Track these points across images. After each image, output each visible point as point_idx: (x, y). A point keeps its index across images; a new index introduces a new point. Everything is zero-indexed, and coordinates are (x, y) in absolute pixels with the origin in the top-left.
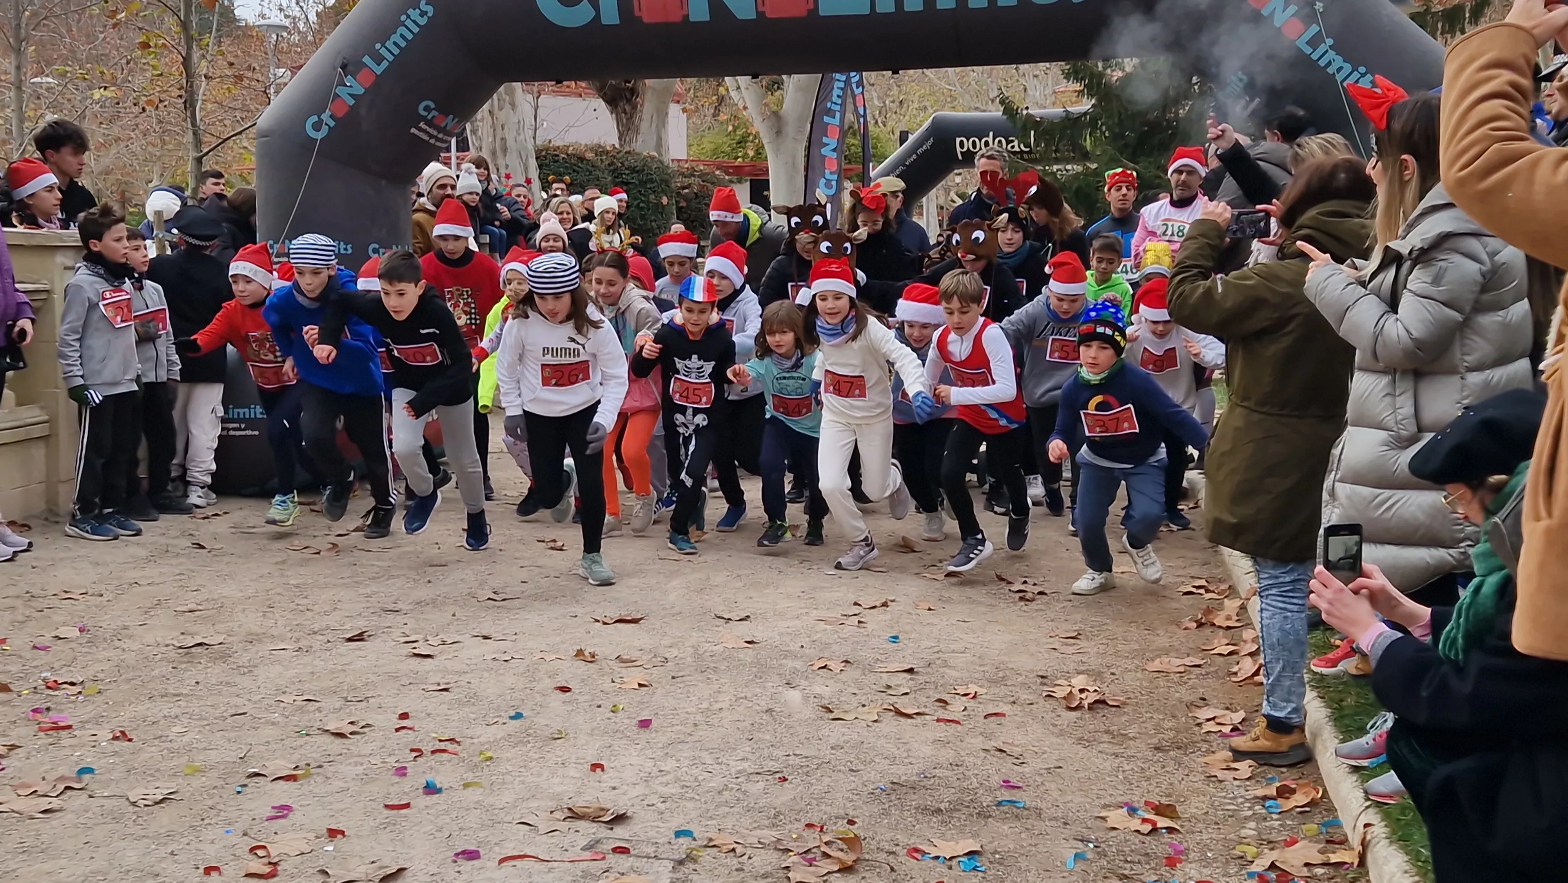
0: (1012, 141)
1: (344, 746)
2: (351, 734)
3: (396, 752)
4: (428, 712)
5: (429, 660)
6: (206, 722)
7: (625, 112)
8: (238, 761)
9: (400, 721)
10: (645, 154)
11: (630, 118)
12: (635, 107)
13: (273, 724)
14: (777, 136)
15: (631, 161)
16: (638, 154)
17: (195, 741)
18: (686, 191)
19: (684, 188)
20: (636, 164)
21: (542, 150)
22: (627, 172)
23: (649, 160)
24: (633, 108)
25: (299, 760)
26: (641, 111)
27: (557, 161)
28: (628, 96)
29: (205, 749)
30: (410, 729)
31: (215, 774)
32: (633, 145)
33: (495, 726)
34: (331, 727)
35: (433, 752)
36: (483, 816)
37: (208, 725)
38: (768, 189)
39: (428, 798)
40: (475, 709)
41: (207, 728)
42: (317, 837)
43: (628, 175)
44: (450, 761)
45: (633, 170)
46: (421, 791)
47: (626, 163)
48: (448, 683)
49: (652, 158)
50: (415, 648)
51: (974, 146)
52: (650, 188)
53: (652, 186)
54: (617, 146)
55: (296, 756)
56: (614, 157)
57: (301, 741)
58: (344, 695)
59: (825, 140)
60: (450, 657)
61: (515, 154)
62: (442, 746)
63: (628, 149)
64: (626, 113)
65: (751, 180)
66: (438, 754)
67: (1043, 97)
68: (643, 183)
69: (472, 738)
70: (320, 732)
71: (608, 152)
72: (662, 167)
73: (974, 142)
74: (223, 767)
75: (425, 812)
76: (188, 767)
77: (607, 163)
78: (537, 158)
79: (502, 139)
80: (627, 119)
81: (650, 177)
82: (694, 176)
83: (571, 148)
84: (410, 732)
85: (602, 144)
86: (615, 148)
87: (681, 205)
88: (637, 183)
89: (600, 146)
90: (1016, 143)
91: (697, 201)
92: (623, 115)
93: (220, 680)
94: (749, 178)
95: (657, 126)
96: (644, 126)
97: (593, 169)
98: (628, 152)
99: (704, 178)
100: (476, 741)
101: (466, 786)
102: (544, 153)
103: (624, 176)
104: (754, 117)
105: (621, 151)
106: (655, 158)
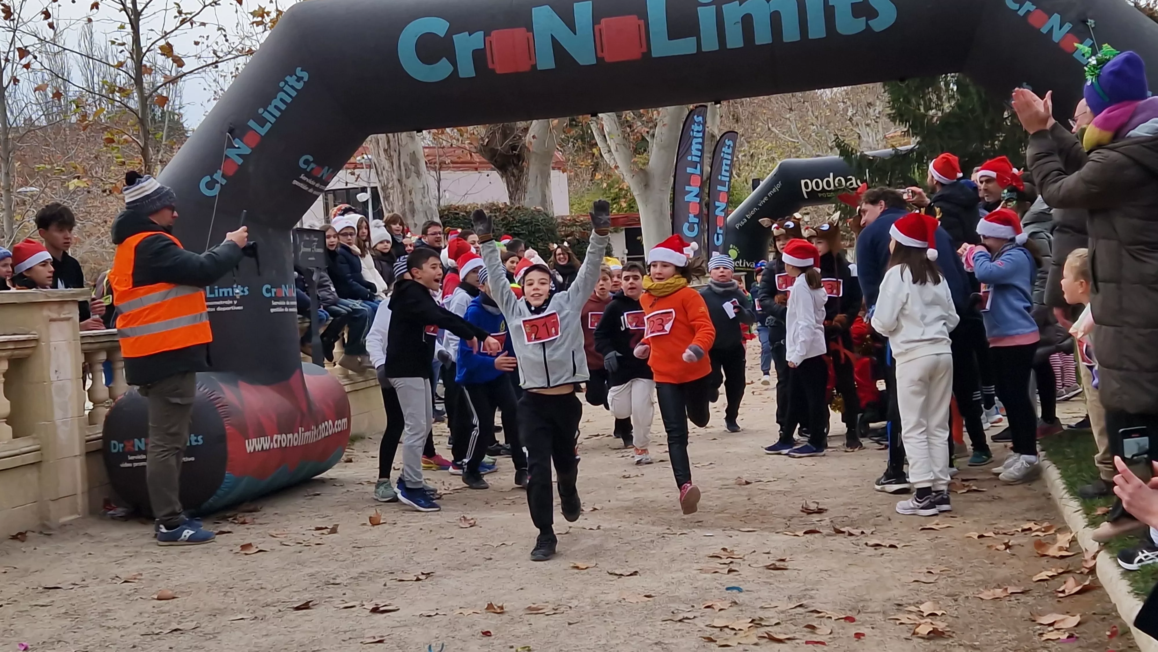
0: (851, 179)
10: (532, 208)
11: (518, 179)
12: (521, 171)
14: (646, 189)
15: (520, 215)
16: (527, 209)
18: (570, 238)
19: (567, 233)
20: (525, 217)
21: (445, 210)
22: (518, 225)
23: (536, 213)
26: (527, 173)
27: (456, 219)
28: (516, 162)
32: (522, 202)
38: (641, 236)
43: (519, 227)
45: (523, 223)
47: (517, 217)
49: (539, 211)
51: (818, 187)
52: (538, 237)
53: (540, 235)
54: (508, 204)
56: (506, 213)
59: (687, 188)
61: (422, 215)
63: (517, 206)
64: (514, 176)
65: (626, 229)
67: (875, 142)
68: (532, 231)
71: (500, 209)
72: (548, 219)
73: (817, 182)
77: (500, 218)
79: (410, 202)
80: (515, 181)
81: (537, 227)
82: (575, 225)
85: (495, 202)
86: (506, 206)
88: (527, 231)
89: (494, 205)
90: (854, 181)
92: (512, 178)
94: (626, 227)
95: (541, 186)
96: (530, 186)
98: (519, 208)
102: (446, 213)
103: (515, 228)
104: (625, 174)
105: (511, 208)
106: (541, 211)
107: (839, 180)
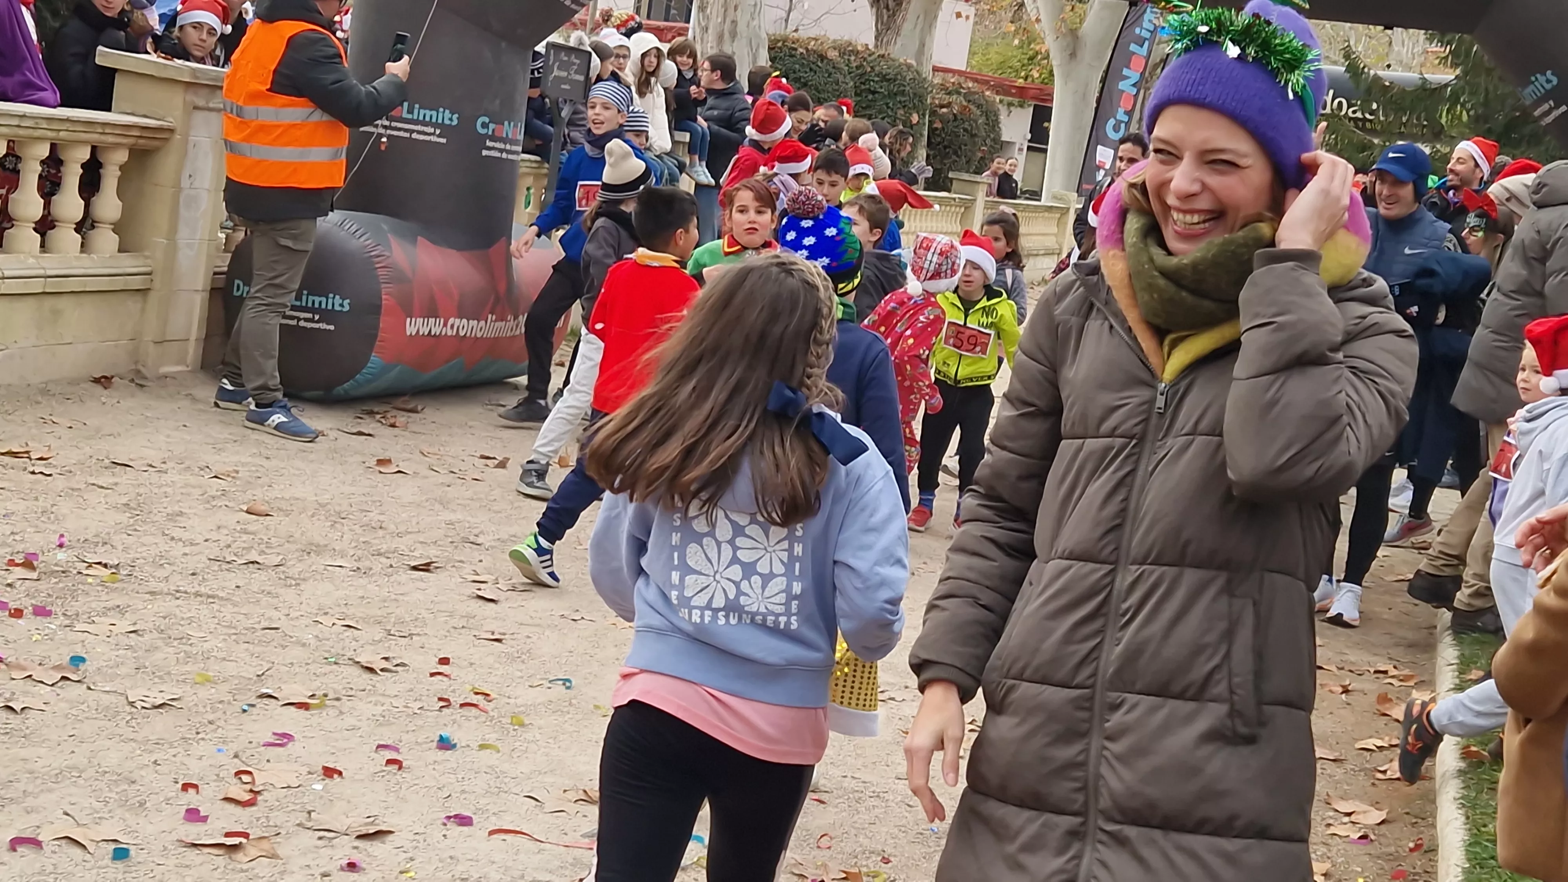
1: (370, 682)
2: (382, 670)
3: (423, 698)
4: (472, 661)
5: (492, 605)
6: (234, 631)
7: (887, 7)
8: (255, 678)
9: (439, 666)
10: (901, 60)
11: (892, 16)
13: (304, 645)
14: (1071, 58)
15: (883, 66)
16: (893, 60)
17: (216, 649)
18: (944, 110)
19: (942, 106)
20: (888, 71)
21: (779, 41)
22: (876, 79)
23: (904, 68)
24: (897, 5)
25: (319, 688)
26: (906, 9)
27: (792, 56)
29: (224, 659)
30: (446, 676)
31: (225, 687)
32: (890, 49)
33: (538, 688)
34: (363, 659)
35: (462, 705)
36: (492, 783)
37: (236, 634)
38: (1049, 121)
39: (440, 753)
40: (523, 667)
41: (234, 637)
42: (310, 773)
43: (877, 82)
44: (476, 718)
45: (884, 78)
46: (435, 744)
47: (877, 69)
48: (504, 634)
49: (909, 67)
50: (479, 589)
52: (900, 102)
53: (903, 99)
54: (871, 47)
55: (318, 683)
56: (865, 59)
57: (329, 668)
58: (388, 628)
59: (1125, 72)
60: (515, 605)
61: (744, 41)
62: (475, 699)
63: (882, 52)
64: (888, 10)
65: (1035, 106)
66: (466, 708)
68: (892, 95)
69: (509, 697)
70: (351, 662)
71: (858, 52)
72: (919, 80)
74: (237, 682)
75: (431, 767)
76: (199, 675)
77: (854, 65)
78: (770, 49)
79: (733, 22)
80: (889, 17)
81: (902, 88)
82: (959, 93)
83: (813, 43)
84: (445, 679)
85: (853, 42)
86: (868, 49)
87: (935, 126)
88: (886, 93)
89: (850, 44)
91: (956, 124)
92: (885, 11)
93: (263, 588)
94: (1034, 103)
95: (922, 30)
96: (907, 27)
97: (834, 71)
98: (883, 56)
99: (971, 98)
100: (512, 701)
101: (482, 747)
102: (780, 44)
103: (872, 83)
104: (1047, 33)
105: (874, 53)
106: (912, 66)
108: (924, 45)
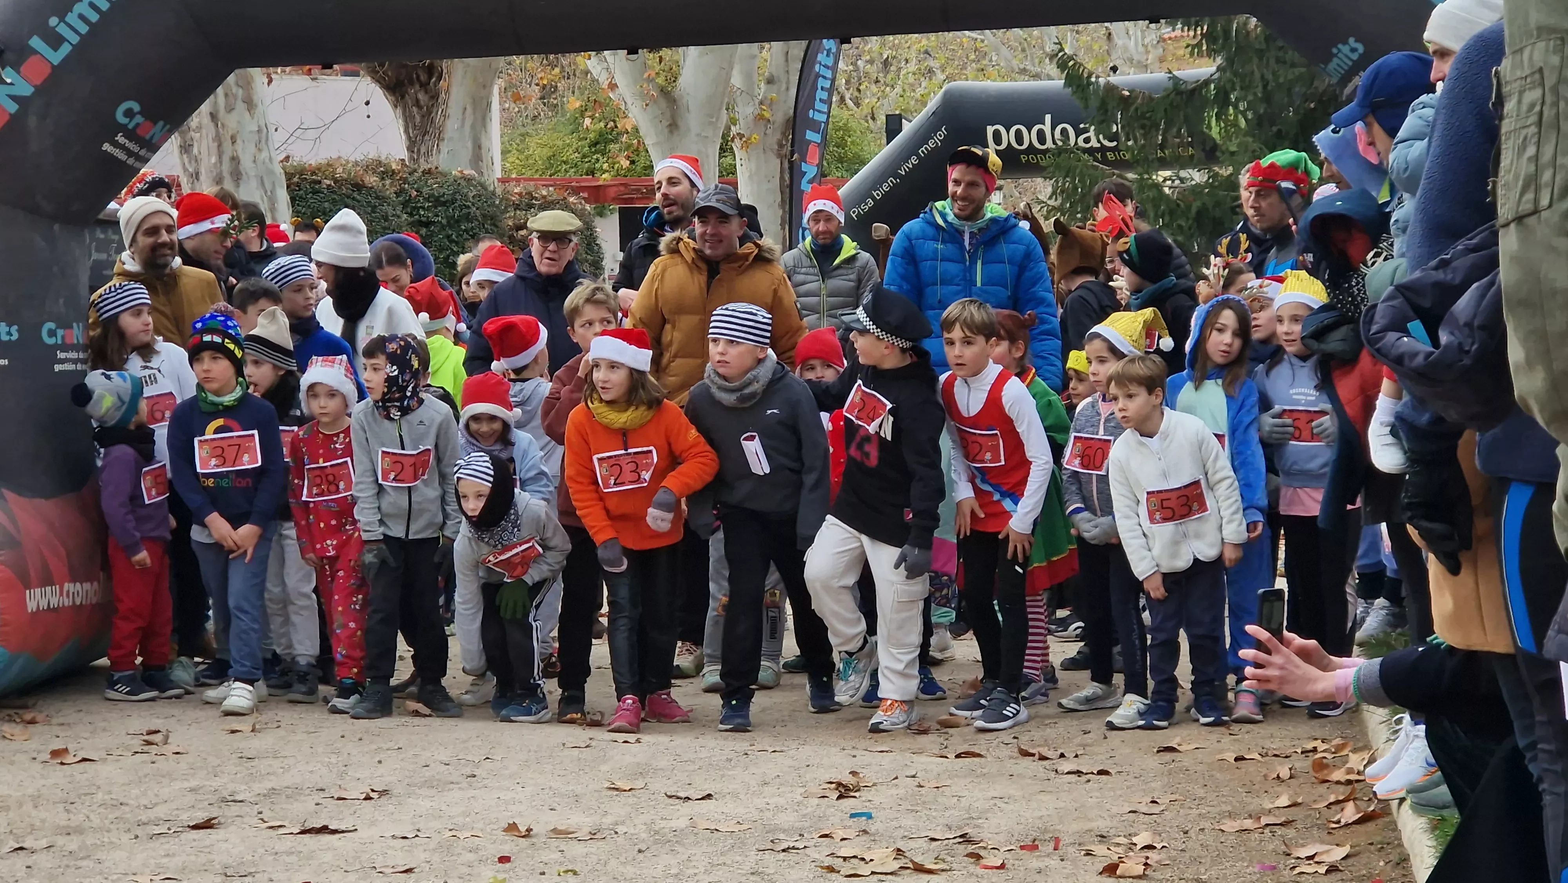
0: (1086, 131)
7: (417, 103)
10: (455, 172)
11: (428, 115)
12: (435, 97)
15: (433, 186)
16: (444, 174)
20: (442, 191)
22: (427, 204)
23: (463, 183)
24: (432, 97)
26: (446, 102)
28: (423, 77)
32: (434, 158)
45: (438, 201)
47: (425, 190)
49: (469, 180)
51: (1020, 140)
52: (465, 231)
54: (407, 161)
56: (405, 181)
63: (424, 166)
64: (419, 107)
65: (622, 209)
67: (1141, 50)
68: (454, 223)
71: (393, 171)
72: (482, 193)
73: (1019, 134)
80: (423, 116)
81: (465, 211)
85: (383, 158)
86: (404, 165)
88: (444, 222)
89: (380, 163)
90: (1091, 134)
92: (415, 109)
94: (619, 207)
95: (473, 127)
96: (452, 126)
98: (428, 172)
105: (415, 171)
106: (474, 179)
107: (1064, 132)
108: (480, 147)
